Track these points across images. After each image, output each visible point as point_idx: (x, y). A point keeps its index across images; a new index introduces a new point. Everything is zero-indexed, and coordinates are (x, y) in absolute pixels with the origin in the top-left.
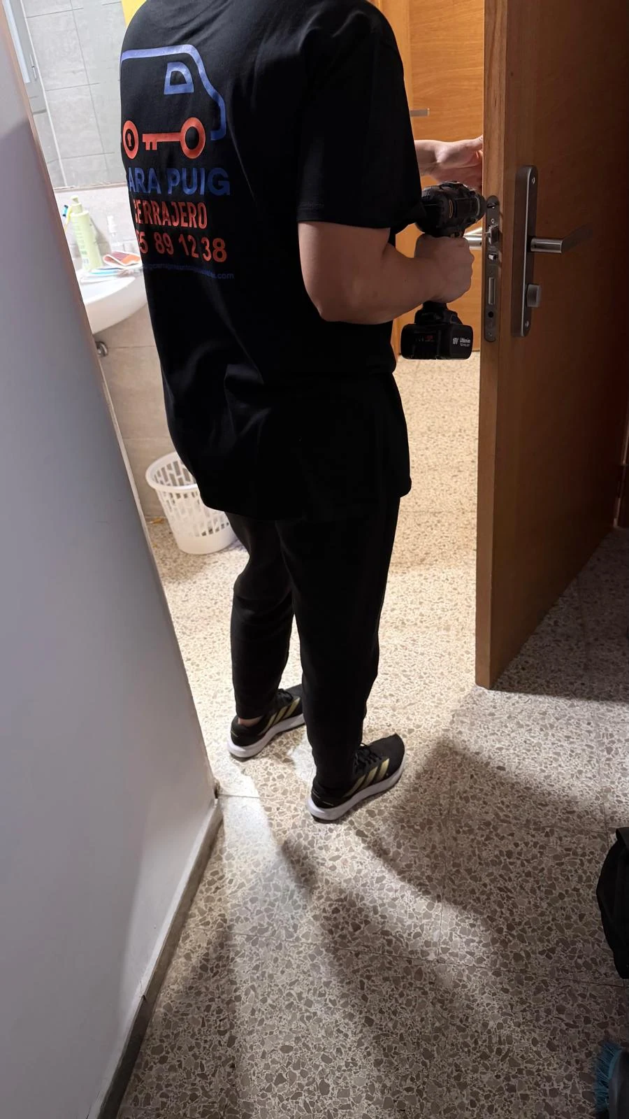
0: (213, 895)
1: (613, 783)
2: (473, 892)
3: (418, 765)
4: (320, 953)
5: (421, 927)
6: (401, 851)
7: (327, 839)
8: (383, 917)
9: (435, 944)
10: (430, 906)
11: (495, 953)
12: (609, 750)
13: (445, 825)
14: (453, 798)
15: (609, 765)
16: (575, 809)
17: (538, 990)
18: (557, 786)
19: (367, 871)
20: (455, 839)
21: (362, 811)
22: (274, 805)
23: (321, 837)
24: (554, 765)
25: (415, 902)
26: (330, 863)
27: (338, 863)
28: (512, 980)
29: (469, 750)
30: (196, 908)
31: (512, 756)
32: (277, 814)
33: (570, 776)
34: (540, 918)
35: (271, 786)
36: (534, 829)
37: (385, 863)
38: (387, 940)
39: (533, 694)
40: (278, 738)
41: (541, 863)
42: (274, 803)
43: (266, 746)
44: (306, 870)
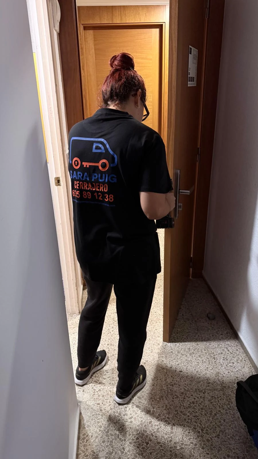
0: (86, 443)
1: (219, 370)
2: (185, 420)
3: (151, 376)
4: (136, 457)
5: (171, 437)
6: (155, 410)
7: (125, 411)
8: (156, 437)
9: (178, 443)
10: (172, 429)
11: (200, 441)
12: (214, 358)
13: (168, 397)
14: (167, 385)
15: (216, 364)
16: (210, 382)
17: (219, 451)
18: (201, 374)
19: (144, 420)
20: (173, 401)
21: (136, 398)
22: (100, 402)
23: (123, 411)
24: (198, 367)
25: (166, 428)
26: (130, 420)
27: (133, 420)
28: (209, 449)
29: (168, 367)
30: (80, 451)
31: (183, 366)
32: (102, 405)
33: (204, 370)
34: (211, 424)
35: (97, 395)
36: (199, 392)
37: (150, 416)
38: (160, 445)
39: (183, 342)
40: (94, 375)
41: (205, 404)
42: (100, 401)
43: (90, 379)
44: (121, 425)
